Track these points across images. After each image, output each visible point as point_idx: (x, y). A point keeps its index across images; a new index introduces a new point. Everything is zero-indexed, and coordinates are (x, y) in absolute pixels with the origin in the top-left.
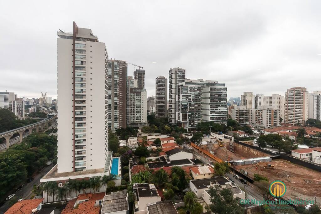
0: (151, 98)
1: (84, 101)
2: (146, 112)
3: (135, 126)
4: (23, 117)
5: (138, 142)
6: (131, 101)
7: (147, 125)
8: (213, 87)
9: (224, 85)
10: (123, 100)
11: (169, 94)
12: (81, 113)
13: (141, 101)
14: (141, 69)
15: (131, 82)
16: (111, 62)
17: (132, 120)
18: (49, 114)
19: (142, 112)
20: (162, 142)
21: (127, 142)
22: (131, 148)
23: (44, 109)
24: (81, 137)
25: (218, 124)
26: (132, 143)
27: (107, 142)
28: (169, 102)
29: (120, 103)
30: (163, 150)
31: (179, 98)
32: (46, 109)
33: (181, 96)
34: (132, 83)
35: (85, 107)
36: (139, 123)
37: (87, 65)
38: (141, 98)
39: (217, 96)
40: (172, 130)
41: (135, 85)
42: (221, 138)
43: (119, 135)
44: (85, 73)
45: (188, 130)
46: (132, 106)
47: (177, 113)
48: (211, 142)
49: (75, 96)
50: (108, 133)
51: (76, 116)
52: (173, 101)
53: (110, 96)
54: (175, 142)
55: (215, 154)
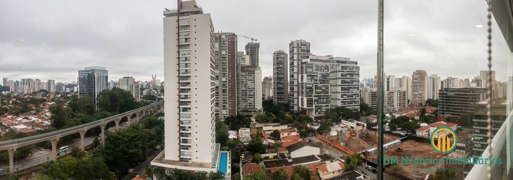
0: (267, 78)
1: (189, 83)
2: (262, 96)
3: (247, 114)
4: (139, 100)
5: (251, 134)
6: (243, 82)
7: (262, 113)
8: (343, 65)
9: (356, 63)
10: (232, 81)
11: (290, 73)
12: (186, 97)
13: (254, 82)
14: (254, 42)
15: (242, 59)
16: (218, 36)
17: (244, 106)
18: (158, 97)
19: (256, 96)
20: (281, 134)
21: (238, 134)
22: (243, 141)
23: (154, 92)
24: (186, 124)
25: (350, 110)
26: (244, 135)
27: (214, 133)
28: (290, 83)
29: (229, 85)
30: (282, 145)
31: (302, 78)
32: (156, 92)
33: (305, 75)
34: (244, 59)
35: (190, 89)
36: (252, 110)
37: (192, 42)
38: (254, 78)
39: (349, 76)
40: (294, 119)
41: (247, 62)
42: (353, 126)
43: (228, 125)
44: (189, 52)
45: (314, 119)
46: (244, 89)
47: (300, 97)
48: (341, 132)
49: (180, 78)
50: (216, 121)
51: (181, 100)
52: (295, 83)
53: (217, 77)
54: (298, 134)
55: (347, 145)
